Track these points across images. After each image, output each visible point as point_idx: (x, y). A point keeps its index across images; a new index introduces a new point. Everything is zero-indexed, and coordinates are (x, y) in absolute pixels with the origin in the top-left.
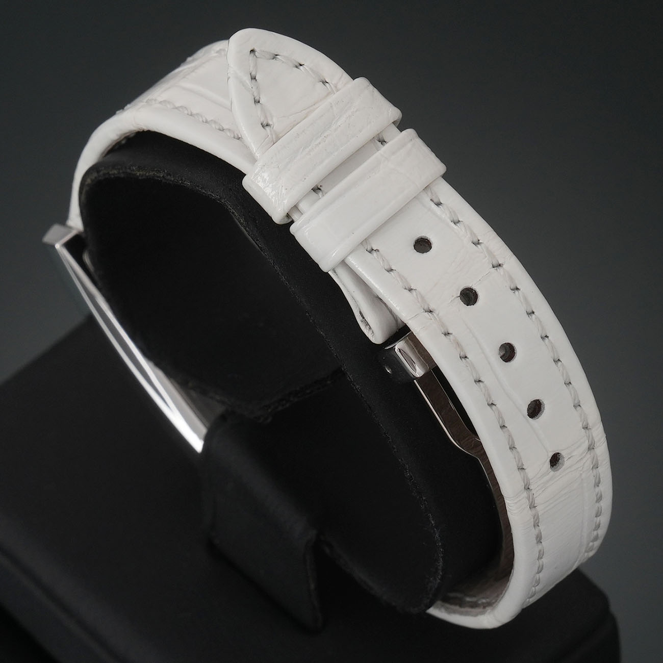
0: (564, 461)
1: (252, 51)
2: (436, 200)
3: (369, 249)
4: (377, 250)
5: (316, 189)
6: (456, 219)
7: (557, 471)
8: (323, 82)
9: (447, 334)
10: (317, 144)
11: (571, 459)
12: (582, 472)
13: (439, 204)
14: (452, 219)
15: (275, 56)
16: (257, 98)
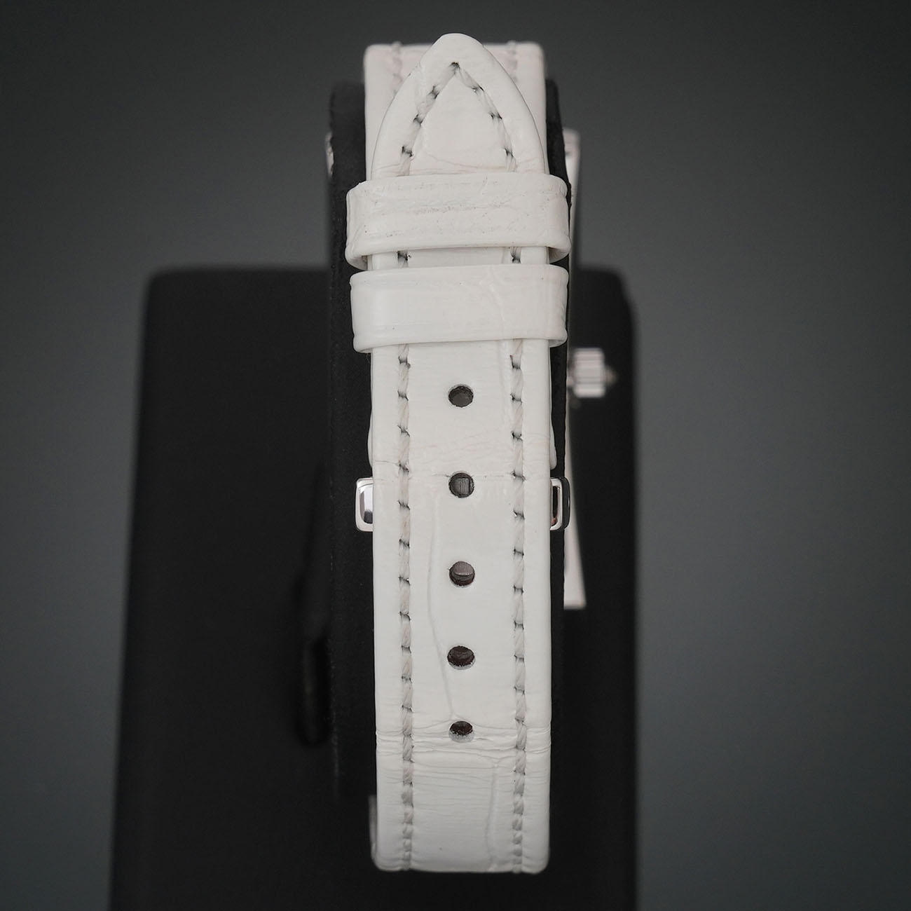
0: (473, 738)
1: (456, 65)
2: (515, 360)
3: (403, 357)
4: (409, 366)
5: (402, 256)
6: (517, 396)
7: (457, 742)
8: (507, 152)
9: (404, 506)
10: (434, 209)
11: (483, 742)
12: (496, 765)
13: (515, 366)
14: (513, 393)
15: (477, 88)
16: (421, 116)
